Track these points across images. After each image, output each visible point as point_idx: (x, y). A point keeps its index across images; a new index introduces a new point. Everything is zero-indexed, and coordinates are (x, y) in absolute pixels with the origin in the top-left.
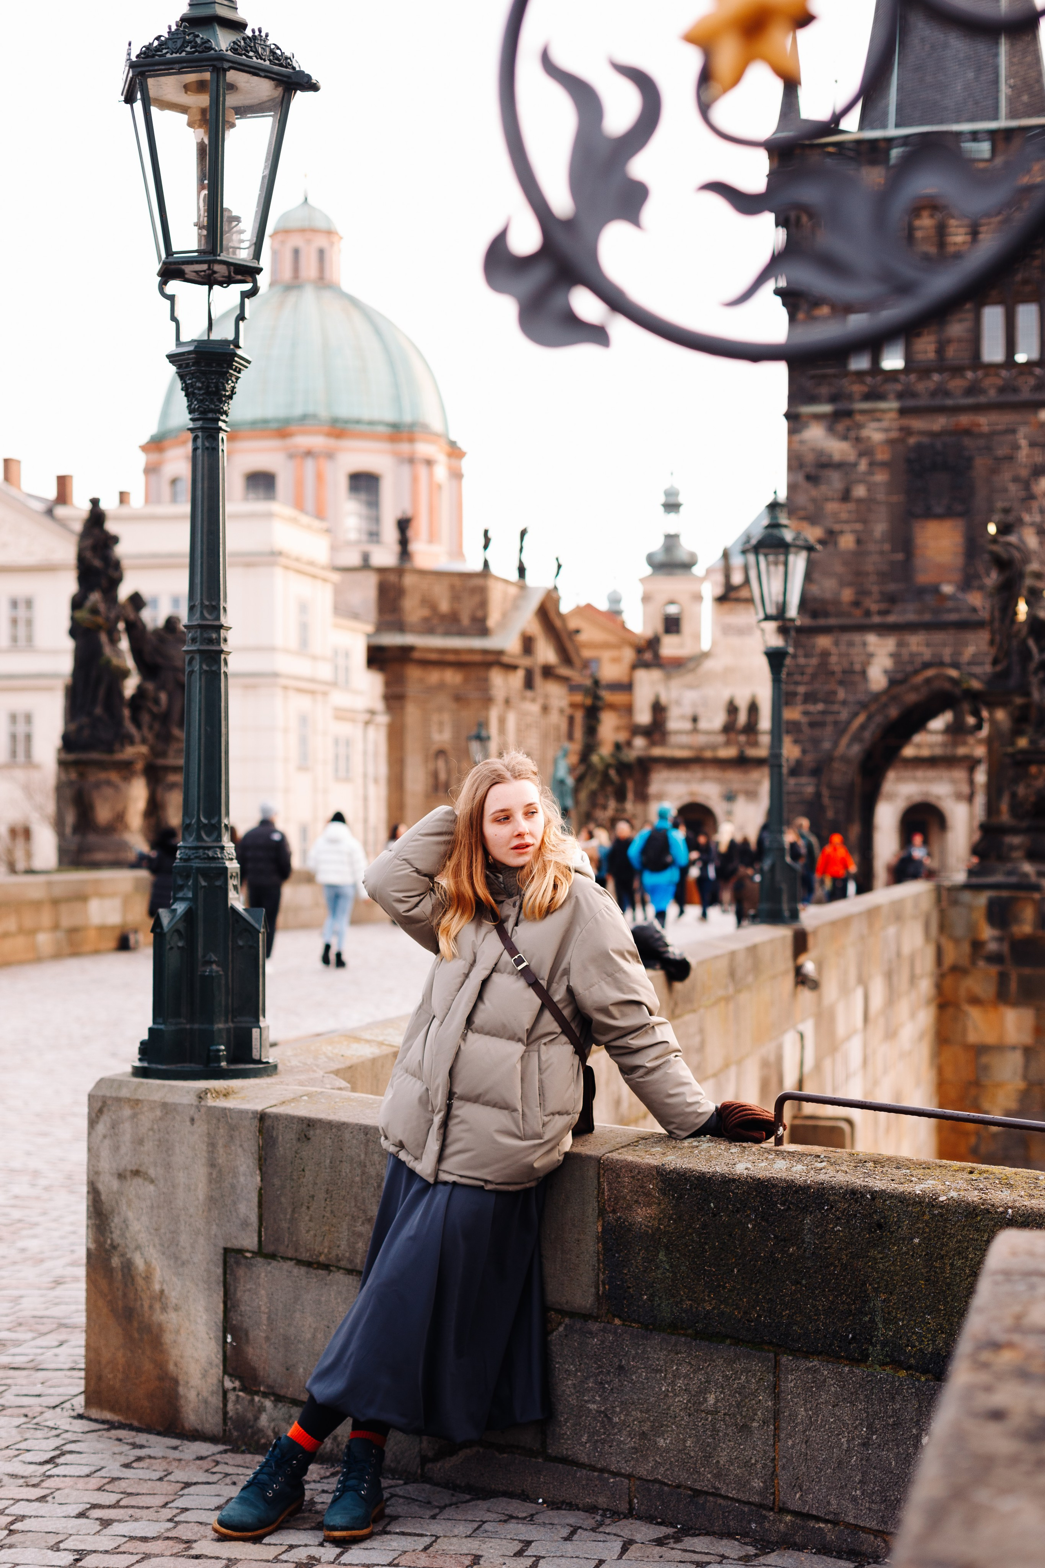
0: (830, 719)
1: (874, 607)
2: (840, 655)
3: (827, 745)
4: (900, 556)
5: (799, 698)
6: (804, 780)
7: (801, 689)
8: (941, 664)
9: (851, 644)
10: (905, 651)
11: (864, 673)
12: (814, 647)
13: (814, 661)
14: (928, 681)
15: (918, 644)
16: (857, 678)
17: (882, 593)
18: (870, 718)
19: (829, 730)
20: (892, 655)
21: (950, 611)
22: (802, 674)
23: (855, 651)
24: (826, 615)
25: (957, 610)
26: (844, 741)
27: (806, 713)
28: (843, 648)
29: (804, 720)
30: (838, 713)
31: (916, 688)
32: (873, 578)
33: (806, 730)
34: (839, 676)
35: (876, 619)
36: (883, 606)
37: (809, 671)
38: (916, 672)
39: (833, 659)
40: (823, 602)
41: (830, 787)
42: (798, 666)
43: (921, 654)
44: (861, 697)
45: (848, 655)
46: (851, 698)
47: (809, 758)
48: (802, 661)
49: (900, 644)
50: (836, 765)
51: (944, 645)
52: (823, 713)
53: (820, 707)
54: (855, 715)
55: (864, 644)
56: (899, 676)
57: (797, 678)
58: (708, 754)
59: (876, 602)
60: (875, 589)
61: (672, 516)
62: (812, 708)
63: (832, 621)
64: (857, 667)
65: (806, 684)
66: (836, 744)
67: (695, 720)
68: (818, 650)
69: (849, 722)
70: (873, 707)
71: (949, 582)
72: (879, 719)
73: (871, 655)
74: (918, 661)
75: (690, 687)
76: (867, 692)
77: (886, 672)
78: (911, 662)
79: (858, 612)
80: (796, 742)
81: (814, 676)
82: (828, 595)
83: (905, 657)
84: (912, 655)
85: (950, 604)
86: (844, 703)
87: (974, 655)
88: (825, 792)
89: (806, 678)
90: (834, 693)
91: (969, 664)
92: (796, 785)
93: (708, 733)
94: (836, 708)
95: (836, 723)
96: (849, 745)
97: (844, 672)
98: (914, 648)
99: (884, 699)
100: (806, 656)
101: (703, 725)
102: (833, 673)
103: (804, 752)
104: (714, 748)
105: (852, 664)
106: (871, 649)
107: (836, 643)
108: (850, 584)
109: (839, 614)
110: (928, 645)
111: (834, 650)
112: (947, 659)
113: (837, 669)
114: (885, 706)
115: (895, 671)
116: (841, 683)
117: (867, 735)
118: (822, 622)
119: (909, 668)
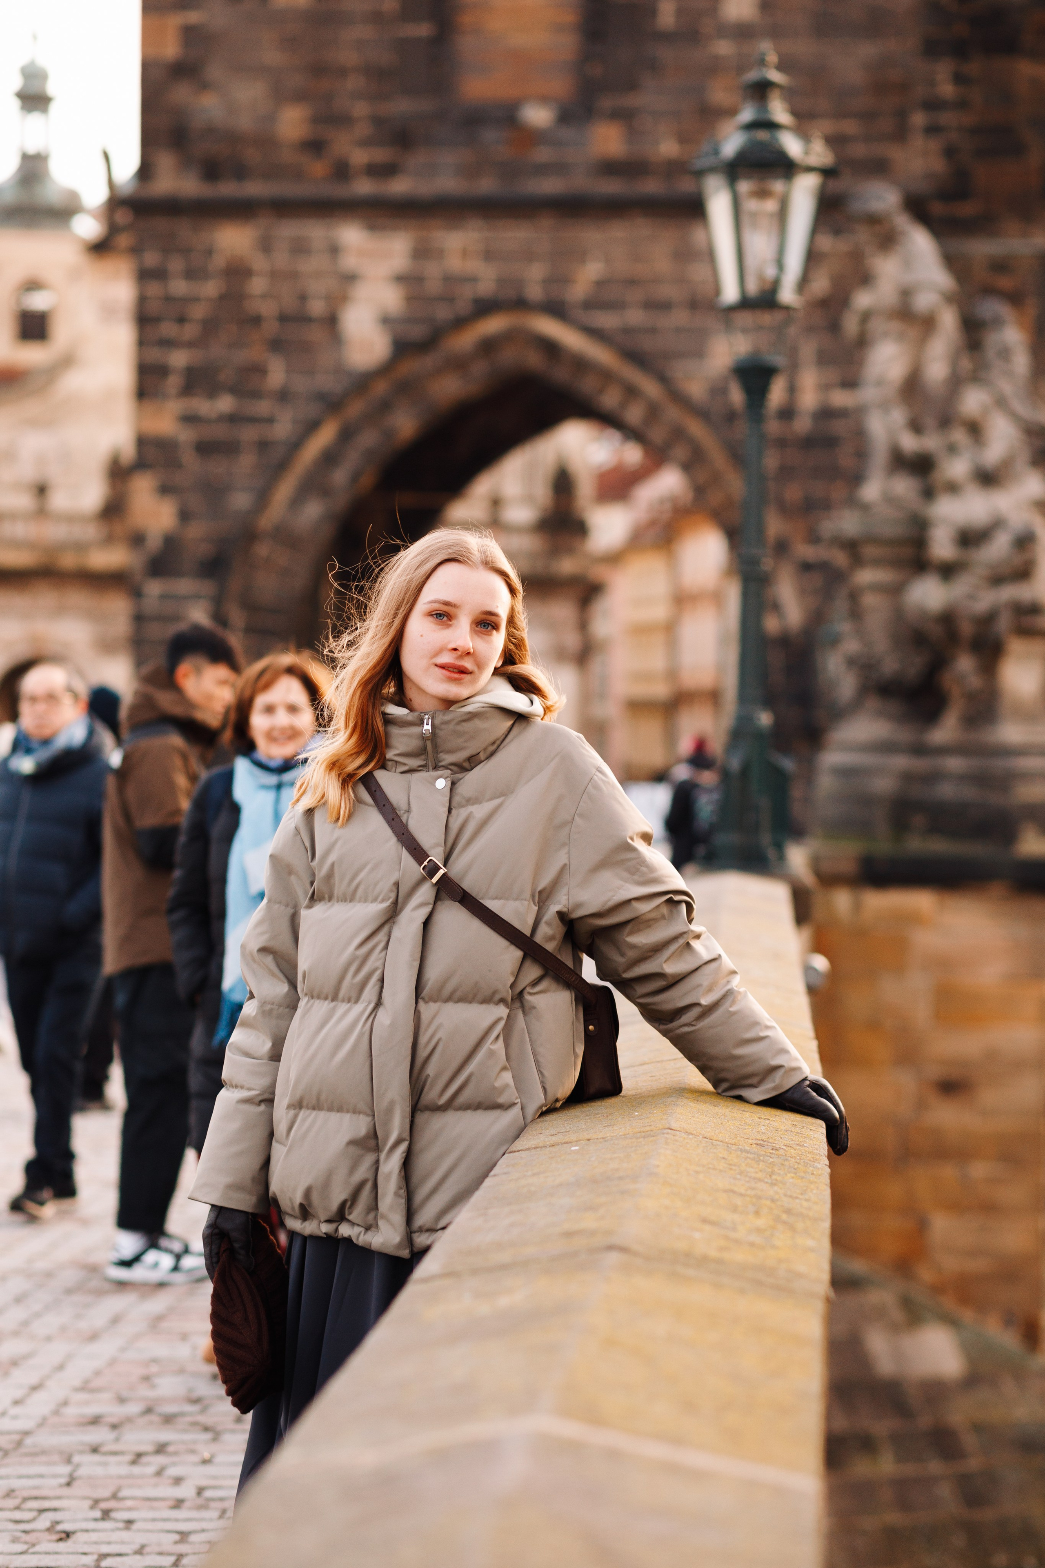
0: (248, 434)
1: (359, 157)
2: (274, 275)
3: (241, 501)
4: (423, 30)
5: (173, 382)
6: (184, 586)
7: (179, 359)
8: (520, 304)
9: (300, 248)
10: (433, 270)
11: (332, 321)
12: (209, 252)
13: (211, 289)
14: (488, 346)
15: (465, 253)
16: (316, 334)
17: (378, 121)
18: (346, 435)
19: (246, 462)
20: (401, 279)
21: (543, 170)
22: (182, 320)
23: (309, 265)
24: (241, 172)
25: (558, 168)
26: (284, 490)
27: (189, 419)
28: (282, 258)
29: (186, 436)
30: (270, 420)
31: (458, 364)
32: (354, 82)
33: (189, 458)
34: (270, 328)
35: (364, 187)
36: (380, 155)
37: (199, 312)
38: (460, 323)
39: (258, 285)
40: (233, 138)
41: (250, 606)
42: (168, 299)
43: (473, 279)
44: (326, 382)
45: (293, 275)
46: (301, 384)
47: (196, 531)
48: (179, 287)
49: (421, 253)
50: (262, 550)
51: (529, 256)
52: (233, 419)
53: (225, 404)
54: (312, 426)
55: (334, 250)
56: (417, 332)
57: (168, 329)
58: (68, 561)
59: (366, 143)
60: (361, 109)
61: (35, 119)
62: (205, 407)
63: (254, 189)
64: (317, 307)
65: (190, 345)
66: (263, 498)
67: (41, 490)
68: (219, 262)
69: (296, 445)
70: (355, 409)
71: (543, 99)
72: (368, 439)
73: (350, 278)
74: (467, 293)
75: (35, 423)
76: (339, 369)
77: (386, 321)
78: (449, 299)
79: (318, 168)
80: (165, 490)
81: (210, 327)
82: (245, 122)
83: (433, 286)
84: (449, 279)
85: (542, 154)
86: (283, 396)
87: (600, 284)
88: (237, 616)
89: (190, 331)
90: (260, 370)
91: (589, 305)
92: (164, 597)
93: (71, 518)
94: (263, 407)
95: (263, 446)
96: (297, 501)
97: (283, 318)
98: (455, 263)
99: (381, 388)
100: (191, 274)
101: (59, 501)
102: (256, 320)
103: (184, 516)
104: (80, 547)
105: (303, 298)
106: (350, 262)
107: (266, 245)
108: (299, 97)
109: (273, 172)
110: (488, 255)
111: (259, 263)
112: (535, 292)
113: (267, 309)
114: (385, 407)
115: (408, 320)
116: (277, 345)
117: (340, 476)
118: (228, 189)
119: (443, 313)
